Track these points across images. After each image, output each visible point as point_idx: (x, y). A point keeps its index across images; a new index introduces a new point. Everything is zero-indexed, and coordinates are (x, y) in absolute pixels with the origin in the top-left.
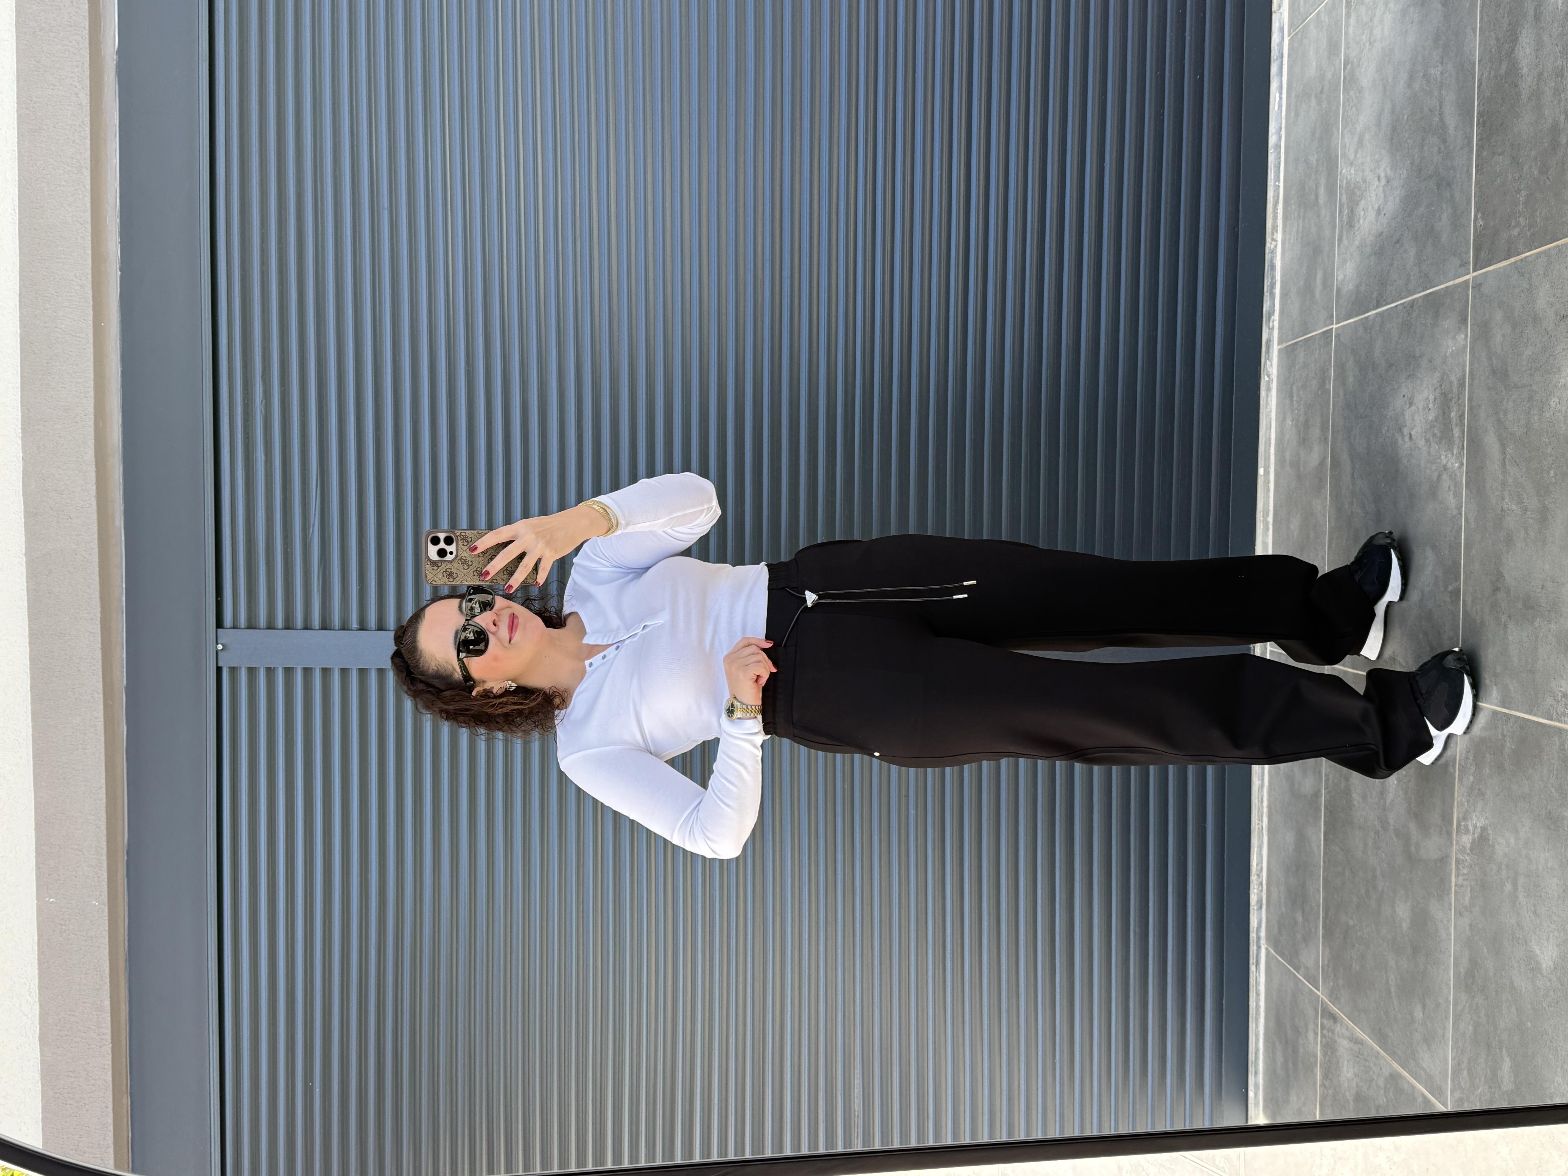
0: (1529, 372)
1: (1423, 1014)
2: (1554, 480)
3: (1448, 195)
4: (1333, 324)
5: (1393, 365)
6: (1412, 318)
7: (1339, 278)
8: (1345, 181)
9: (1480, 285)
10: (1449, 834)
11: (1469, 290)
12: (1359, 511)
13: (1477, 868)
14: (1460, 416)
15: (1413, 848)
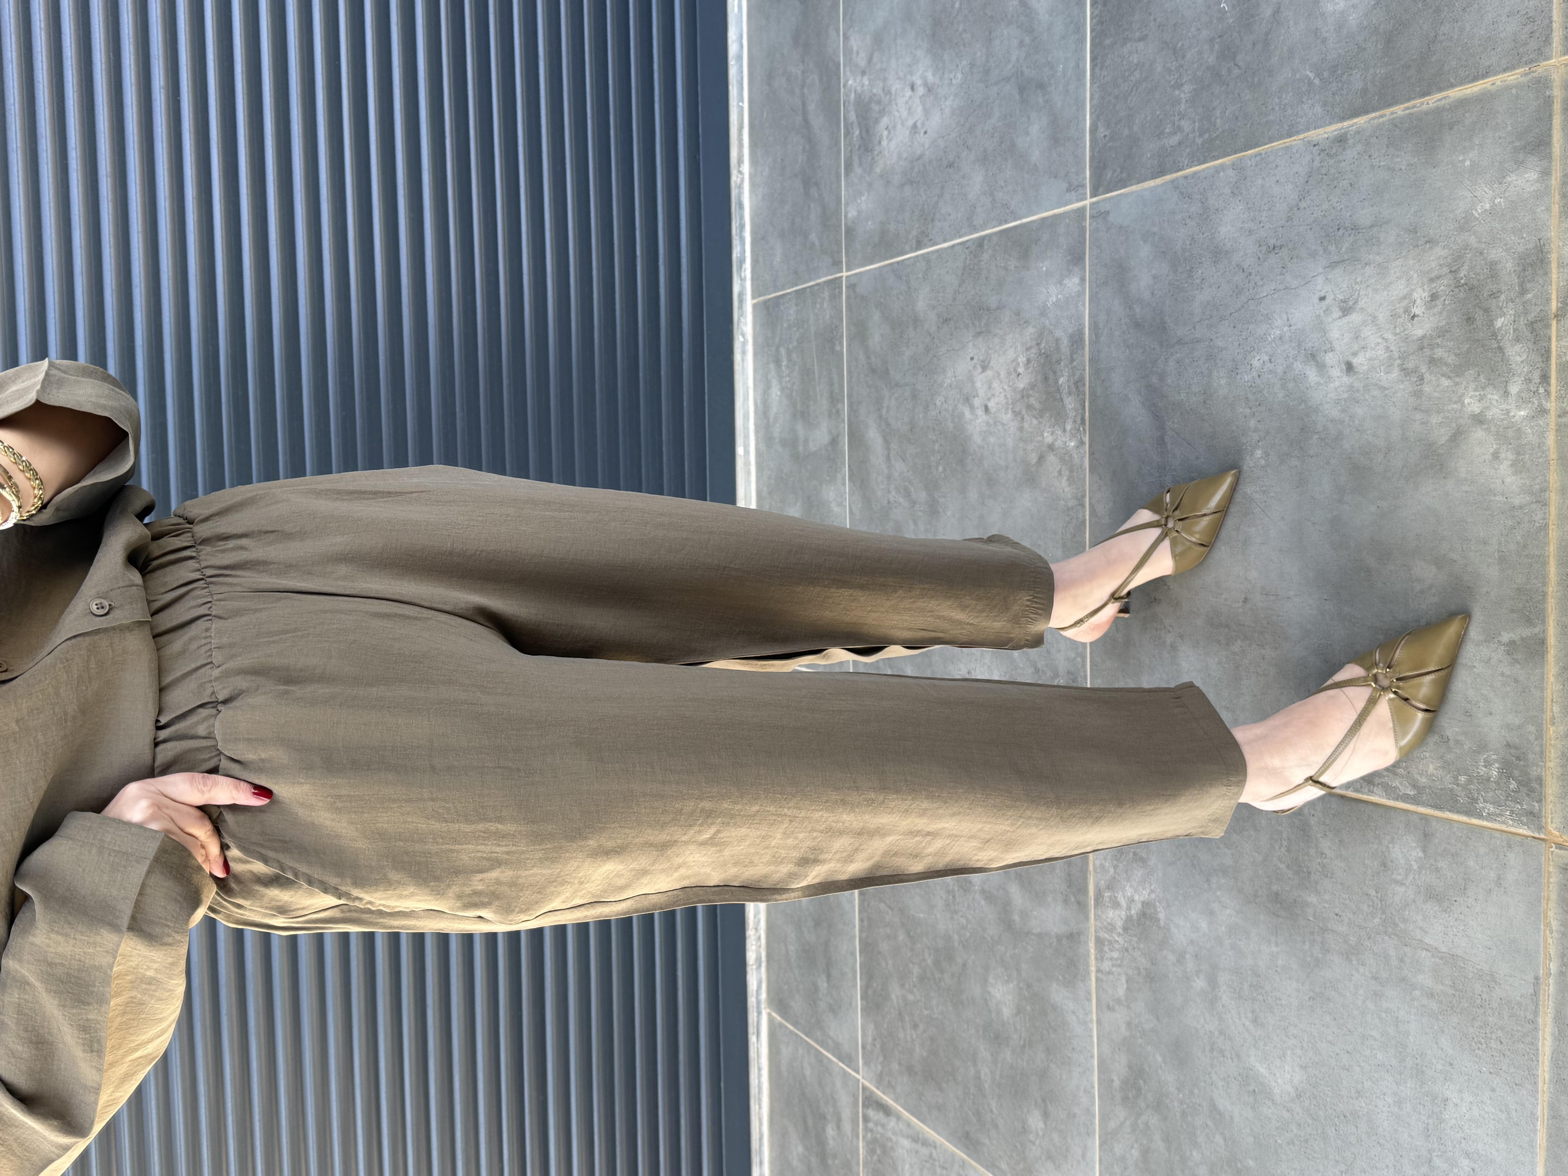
0: (1207, 322)
1: (1045, 1124)
2: (1263, 462)
3: (1041, 100)
4: (842, 272)
5: (950, 319)
6: (980, 261)
7: (850, 215)
8: (853, 95)
9: (1108, 212)
10: (1082, 906)
11: (1084, 220)
12: (901, 500)
13: (1137, 954)
14: (1077, 382)
15: (1016, 918)
